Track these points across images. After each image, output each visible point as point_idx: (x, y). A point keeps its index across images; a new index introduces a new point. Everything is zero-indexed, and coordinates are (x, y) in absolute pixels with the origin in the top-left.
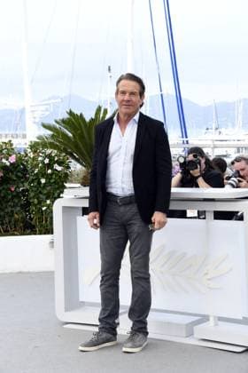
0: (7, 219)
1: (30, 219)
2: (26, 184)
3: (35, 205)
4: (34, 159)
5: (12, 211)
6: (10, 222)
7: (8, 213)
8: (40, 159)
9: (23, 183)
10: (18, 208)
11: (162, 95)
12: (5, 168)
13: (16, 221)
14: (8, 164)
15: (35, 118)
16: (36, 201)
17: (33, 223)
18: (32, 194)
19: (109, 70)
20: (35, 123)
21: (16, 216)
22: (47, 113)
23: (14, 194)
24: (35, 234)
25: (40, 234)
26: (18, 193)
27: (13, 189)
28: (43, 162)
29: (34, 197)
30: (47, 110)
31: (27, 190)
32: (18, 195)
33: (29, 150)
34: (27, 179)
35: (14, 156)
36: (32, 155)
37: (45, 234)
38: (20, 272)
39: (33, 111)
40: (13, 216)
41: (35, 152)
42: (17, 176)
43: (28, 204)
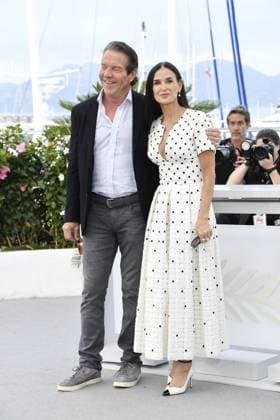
0: (16, 230)
1: (47, 228)
2: (40, 183)
3: (53, 210)
4: (50, 148)
5: (23, 218)
6: (20, 232)
7: (17, 220)
8: (58, 148)
9: (36, 181)
10: (31, 214)
11: (215, 61)
12: (12, 161)
13: (29, 231)
14: (16, 154)
15: (44, 94)
16: (53, 205)
17: (50, 233)
18: (49, 196)
19: (144, 26)
20: (44, 100)
21: (28, 224)
22: (62, 87)
23: (25, 195)
24: (53, 248)
25: (60, 247)
26: (29, 194)
27: (23, 189)
28: (61, 153)
29: (50, 200)
30: (61, 83)
31: (42, 191)
32: (29, 198)
33: (44, 138)
34: (41, 176)
35: (23, 145)
36: (47, 144)
37: (66, 247)
38: (35, 298)
39: (42, 85)
40: (23, 224)
41: (52, 139)
42: (28, 171)
43: (44, 208)
